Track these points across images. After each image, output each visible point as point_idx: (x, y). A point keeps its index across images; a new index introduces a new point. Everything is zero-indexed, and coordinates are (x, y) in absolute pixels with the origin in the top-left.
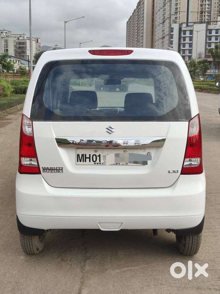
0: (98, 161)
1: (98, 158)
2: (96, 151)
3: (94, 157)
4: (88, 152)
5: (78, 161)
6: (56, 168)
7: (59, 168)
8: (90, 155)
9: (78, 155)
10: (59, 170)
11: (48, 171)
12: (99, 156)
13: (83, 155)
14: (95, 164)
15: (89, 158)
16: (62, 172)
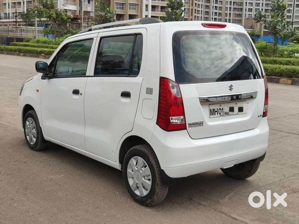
0: (222, 114)
1: (222, 110)
2: (220, 106)
3: (220, 110)
4: (216, 107)
5: (211, 115)
6: (199, 122)
7: (201, 122)
8: (217, 109)
9: (211, 110)
10: (200, 124)
11: (193, 126)
12: (222, 109)
13: (213, 109)
14: (221, 116)
15: (217, 111)
16: (203, 125)
